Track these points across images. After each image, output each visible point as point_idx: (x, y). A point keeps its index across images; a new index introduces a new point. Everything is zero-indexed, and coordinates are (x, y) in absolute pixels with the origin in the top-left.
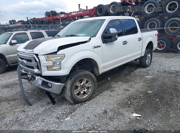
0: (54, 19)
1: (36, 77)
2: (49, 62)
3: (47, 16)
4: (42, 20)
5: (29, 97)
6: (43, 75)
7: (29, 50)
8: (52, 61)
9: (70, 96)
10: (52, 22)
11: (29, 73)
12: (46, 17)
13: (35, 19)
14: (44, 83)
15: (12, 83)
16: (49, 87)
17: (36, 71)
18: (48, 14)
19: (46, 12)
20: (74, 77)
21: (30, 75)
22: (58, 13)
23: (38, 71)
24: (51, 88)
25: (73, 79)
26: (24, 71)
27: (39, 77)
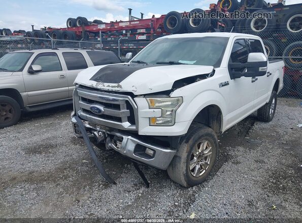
0: (86, 31)
1: (124, 137)
2: (155, 110)
3: (70, 25)
4: (64, 32)
5: (90, 171)
6: (140, 133)
7: (106, 84)
8: (160, 110)
9: (185, 173)
10: (83, 36)
11: (98, 129)
12: (68, 28)
13: (51, 29)
14: (139, 149)
15: (42, 145)
16: (149, 157)
17: (126, 125)
18: (71, 22)
19: (70, 19)
20: (192, 138)
21: (99, 131)
22: (90, 22)
23: (130, 126)
24: (152, 157)
25: (191, 142)
26: (89, 124)
27: (130, 137)
